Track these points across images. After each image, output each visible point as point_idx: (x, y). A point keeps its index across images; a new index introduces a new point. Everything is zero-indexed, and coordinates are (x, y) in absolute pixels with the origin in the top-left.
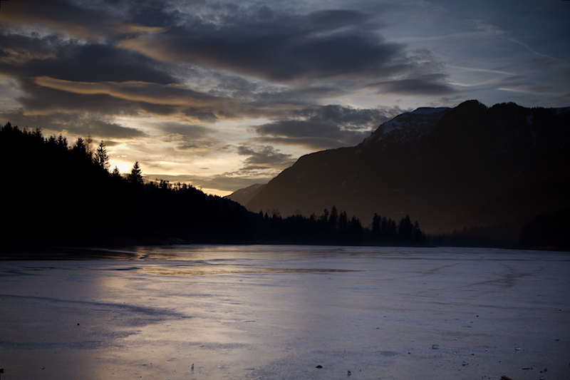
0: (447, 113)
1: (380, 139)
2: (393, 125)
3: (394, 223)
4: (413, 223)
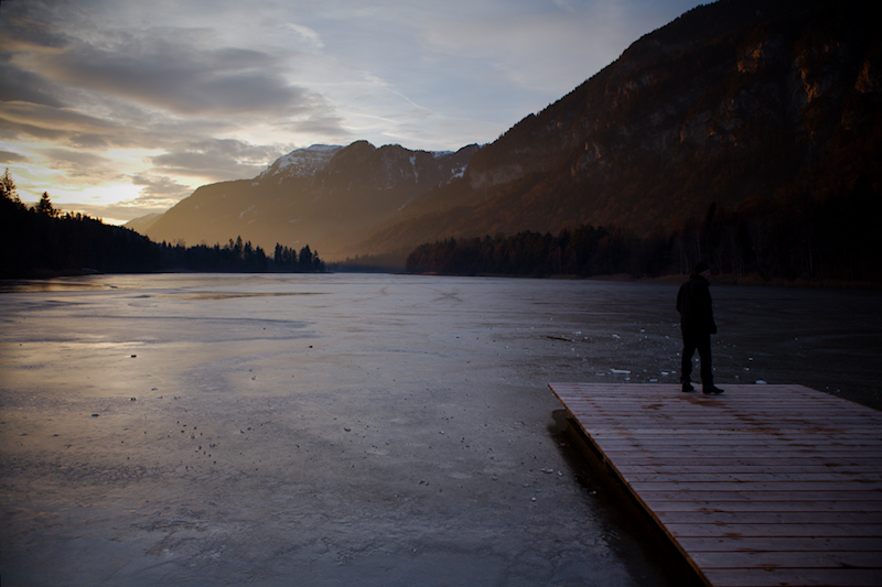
0: (340, 150)
1: (277, 172)
2: (289, 160)
3: (294, 252)
4: (312, 252)
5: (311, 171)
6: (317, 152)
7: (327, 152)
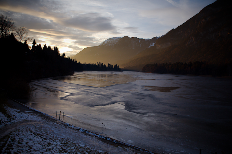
0: (120, 39)
2: (107, 41)
3: (113, 66)
4: (118, 66)
5: (113, 44)
6: (114, 39)
7: (117, 39)
